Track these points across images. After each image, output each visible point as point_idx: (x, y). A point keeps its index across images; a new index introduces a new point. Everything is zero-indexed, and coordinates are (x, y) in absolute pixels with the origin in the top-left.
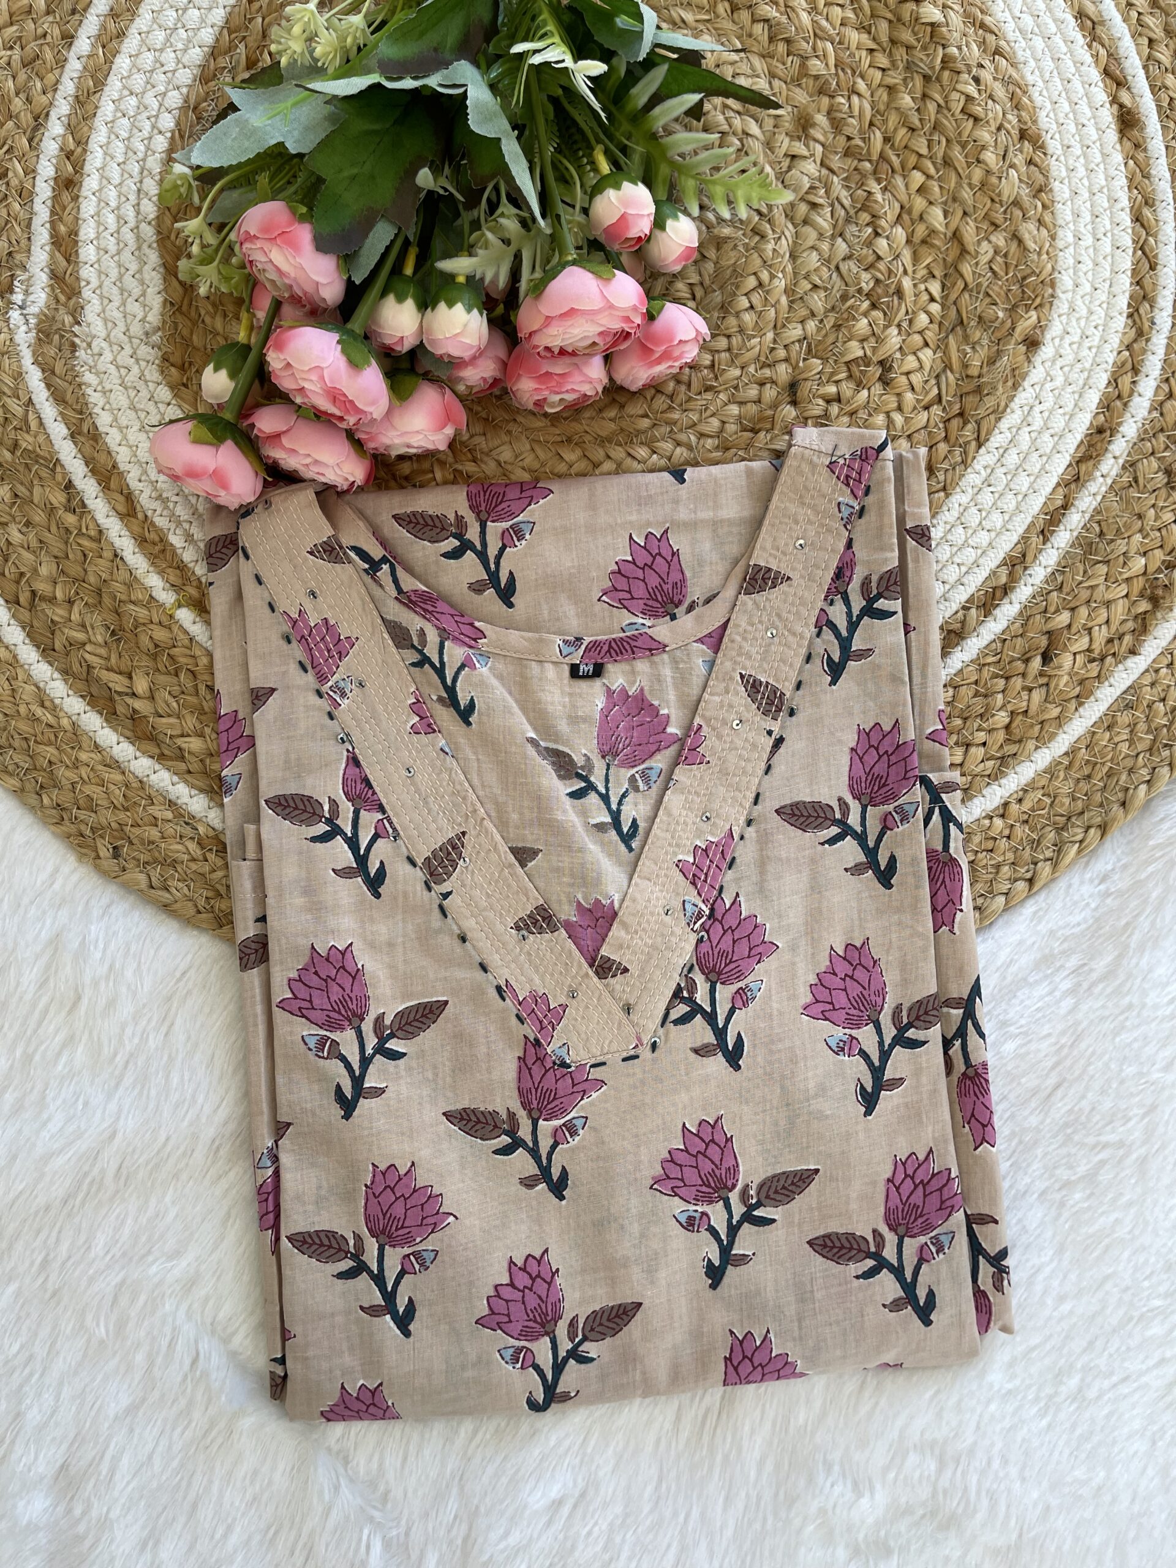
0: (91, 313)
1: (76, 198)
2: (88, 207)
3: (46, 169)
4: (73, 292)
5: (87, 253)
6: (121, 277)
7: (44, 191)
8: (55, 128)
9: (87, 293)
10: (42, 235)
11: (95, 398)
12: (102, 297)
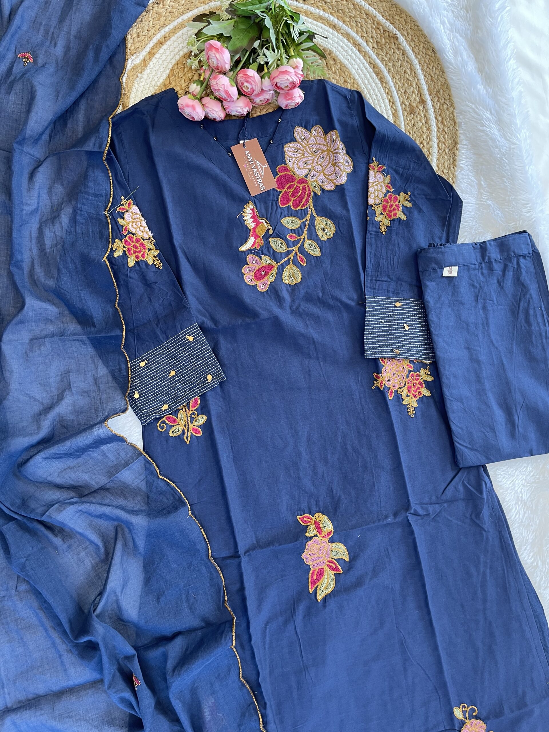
0: (146, 72)
1: (160, 47)
2: (161, 51)
3: (158, 36)
4: (145, 65)
5: (154, 60)
6: (158, 70)
7: (155, 40)
8: (167, 29)
9: (148, 68)
10: (148, 49)
11: (134, 90)
12: (151, 71)
